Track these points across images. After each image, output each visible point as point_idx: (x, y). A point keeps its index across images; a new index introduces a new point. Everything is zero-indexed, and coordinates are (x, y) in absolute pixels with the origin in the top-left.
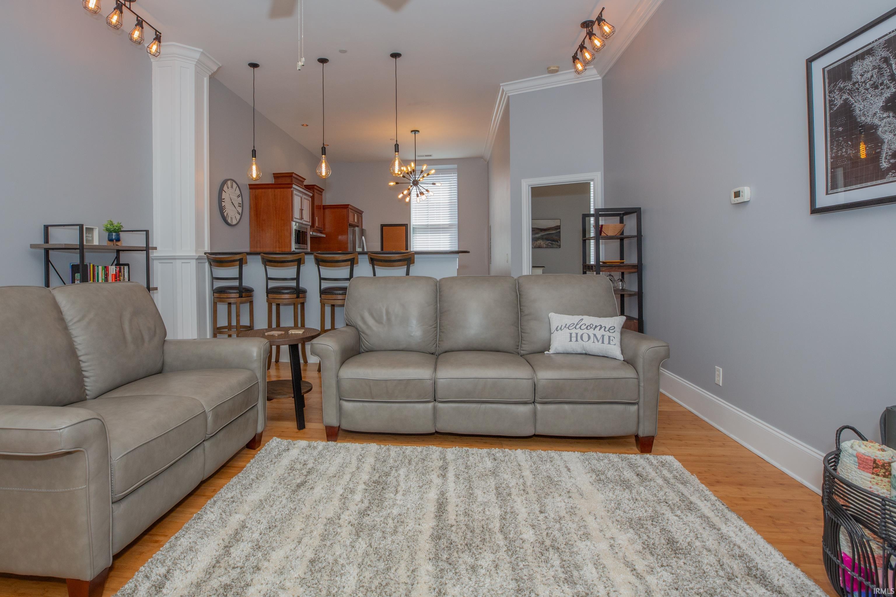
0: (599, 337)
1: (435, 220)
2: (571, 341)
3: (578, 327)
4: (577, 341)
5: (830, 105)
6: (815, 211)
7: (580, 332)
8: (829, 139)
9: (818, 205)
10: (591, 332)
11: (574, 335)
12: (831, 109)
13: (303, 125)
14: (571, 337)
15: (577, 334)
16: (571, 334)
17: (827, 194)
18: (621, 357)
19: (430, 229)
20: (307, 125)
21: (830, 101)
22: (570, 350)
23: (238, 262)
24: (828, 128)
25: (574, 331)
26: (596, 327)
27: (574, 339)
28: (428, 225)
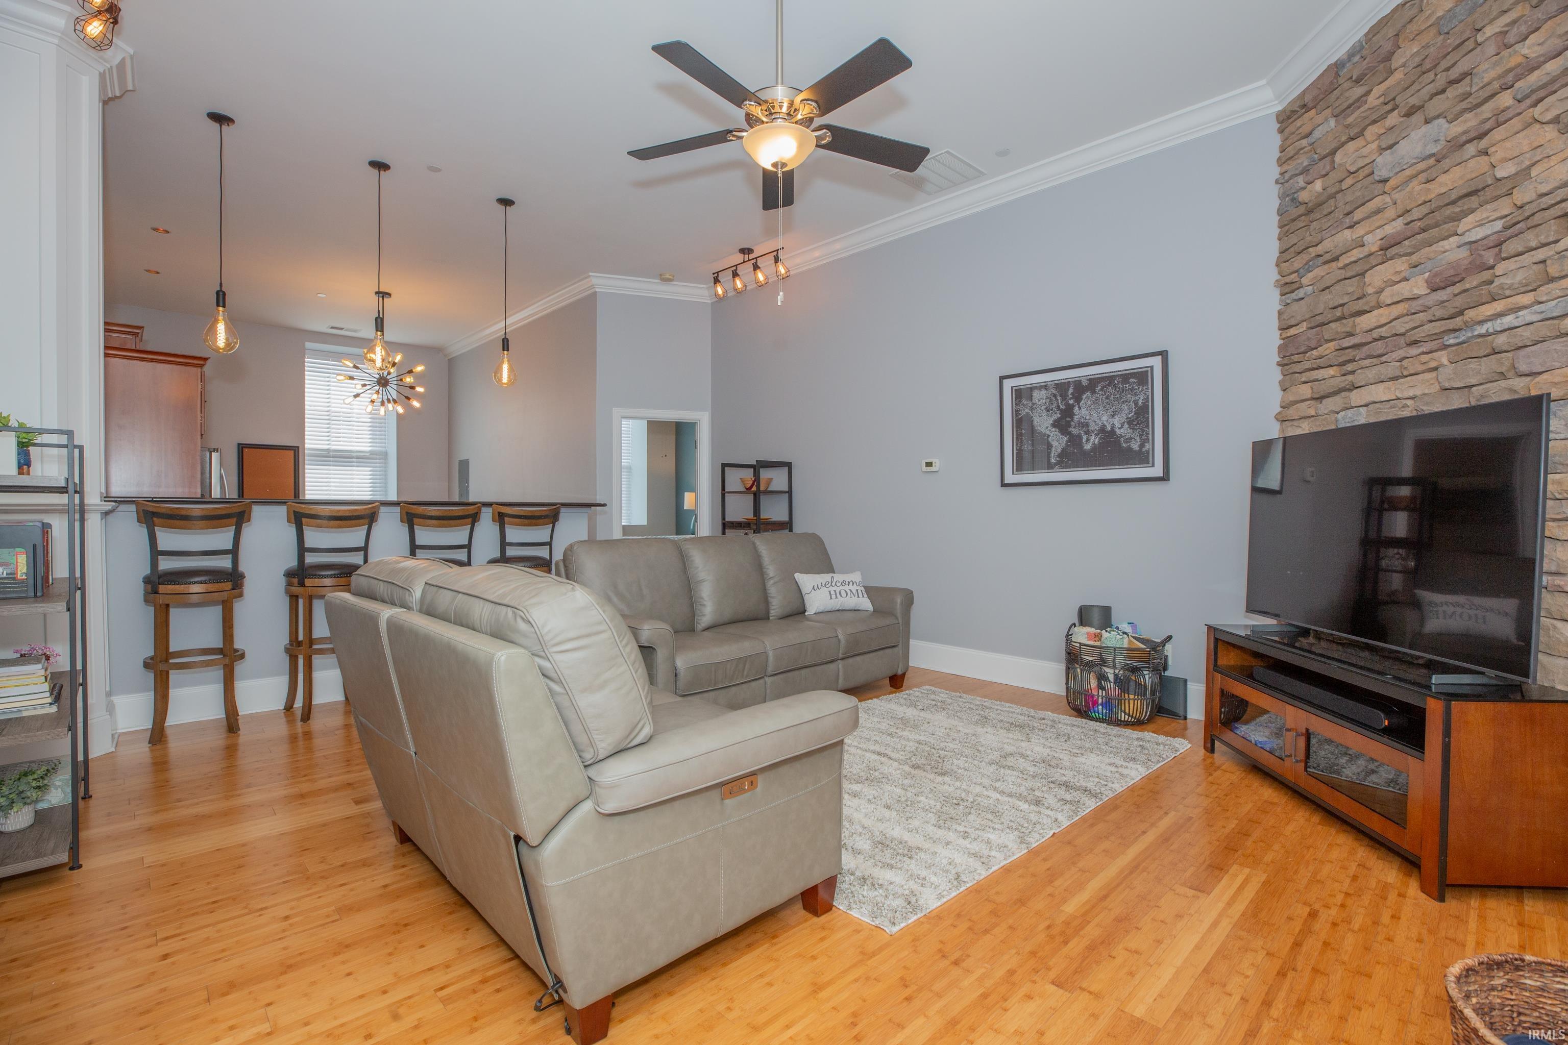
0: (854, 592)
1: (342, 443)
2: (831, 598)
3: (833, 584)
4: (836, 597)
5: (1016, 414)
6: (1004, 485)
7: (838, 589)
8: (1015, 436)
9: (1006, 481)
10: (847, 588)
11: (833, 593)
12: (1016, 416)
13: (155, 229)
14: (831, 595)
15: (835, 591)
16: (830, 592)
17: (1013, 474)
18: (871, 608)
19: (333, 457)
20: (167, 232)
21: (1016, 411)
22: (829, 608)
23: (235, 520)
24: (1015, 429)
25: (832, 589)
26: (849, 583)
27: (834, 596)
28: (328, 450)
